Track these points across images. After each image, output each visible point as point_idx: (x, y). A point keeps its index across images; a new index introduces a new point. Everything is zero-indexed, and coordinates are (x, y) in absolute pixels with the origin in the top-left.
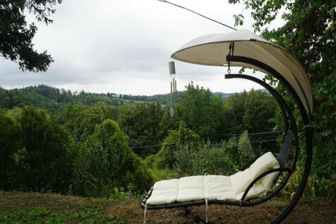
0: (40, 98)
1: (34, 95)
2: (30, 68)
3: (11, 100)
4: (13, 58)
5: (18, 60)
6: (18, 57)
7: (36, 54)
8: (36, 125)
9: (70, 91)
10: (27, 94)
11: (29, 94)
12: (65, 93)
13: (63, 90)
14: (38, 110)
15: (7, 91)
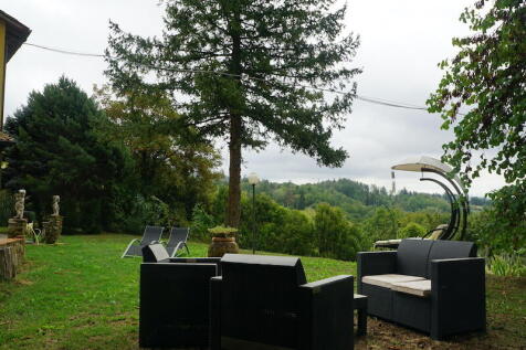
0: (340, 198)
1: (332, 192)
2: (327, 163)
3: (302, 198)
4: (312, 154)
5: (316, 157)
6: (316, 154)
7: (333, 151)
8: (330, 224)
9: (384, 188)
10: (322, 191)
11: (326, 191)
12: (376, 191)
13: (374, 186)
14: (334, 209)
15: (297, 187)
